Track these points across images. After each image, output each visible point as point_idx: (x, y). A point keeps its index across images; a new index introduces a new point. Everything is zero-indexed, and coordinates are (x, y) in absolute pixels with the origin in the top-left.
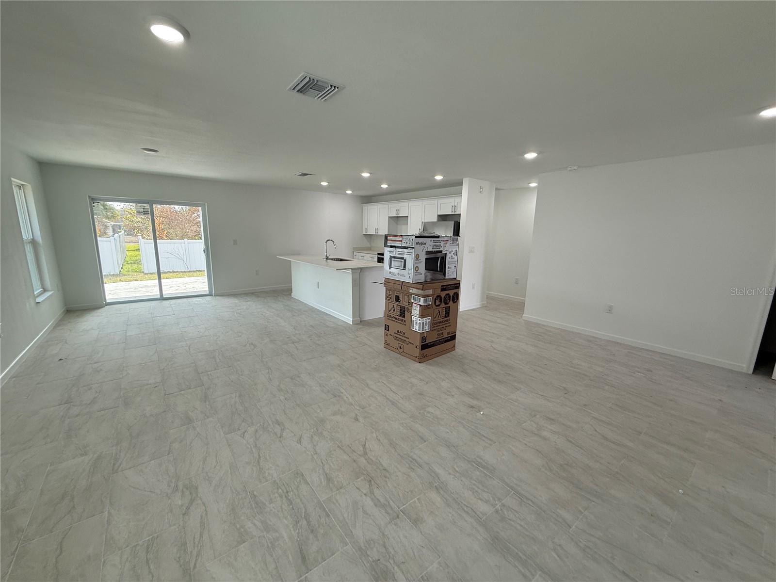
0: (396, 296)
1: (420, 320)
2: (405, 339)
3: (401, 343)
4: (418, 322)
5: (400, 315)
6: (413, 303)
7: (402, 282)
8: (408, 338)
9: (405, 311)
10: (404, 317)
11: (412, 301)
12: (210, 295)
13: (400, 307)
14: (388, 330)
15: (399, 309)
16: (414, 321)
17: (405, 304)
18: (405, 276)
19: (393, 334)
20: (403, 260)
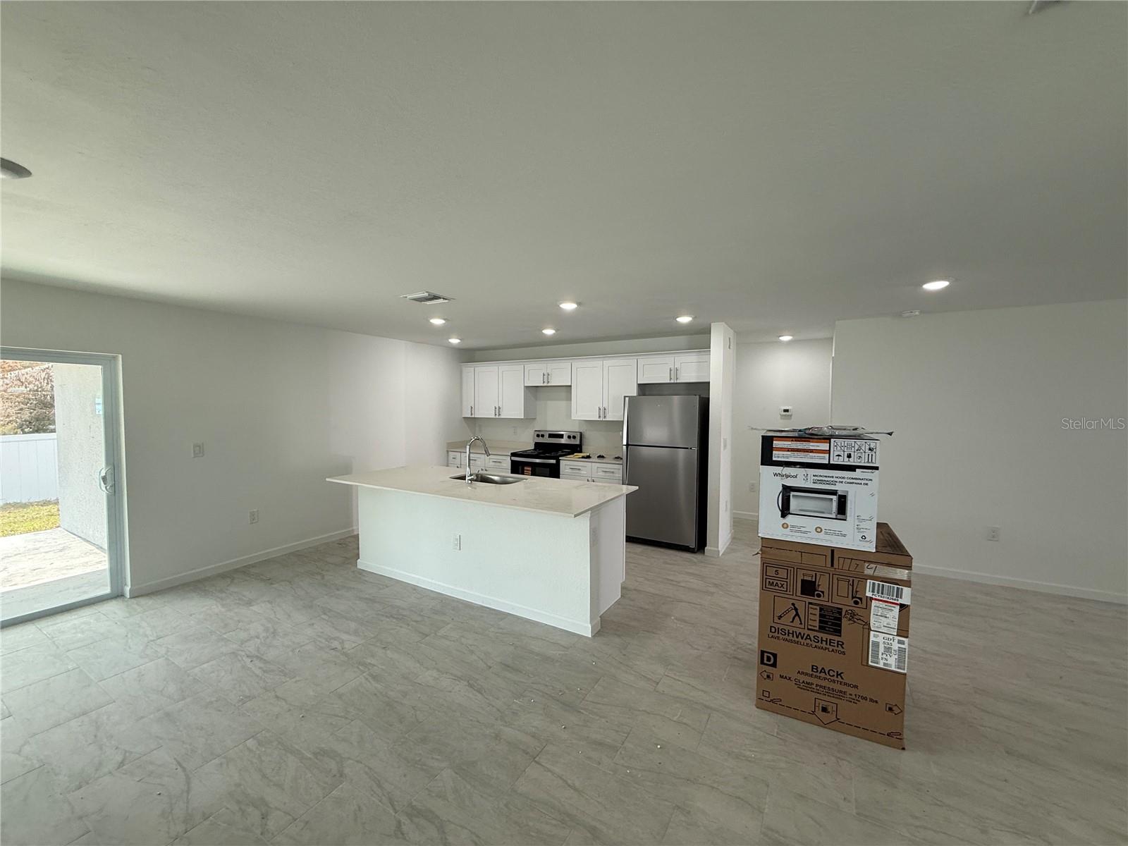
0: (803, 581)
1: (900, 642)
2: (844, 688)
3: (826, 698)
4: (896, 646)
5: (820, 627)
6: (871, 599)
7: (833, 550)
8: (856, 687)
9: (840, 619)
10: (838, 632)
11: (869, 594)
12: (117, 595)
13: (821, 610)
14: (774, 665)
15: (817, 612)
16: (876, 645)
17: (841, 600)
18: (845, 536)
19: (794, 676)
20: (835, 498)
